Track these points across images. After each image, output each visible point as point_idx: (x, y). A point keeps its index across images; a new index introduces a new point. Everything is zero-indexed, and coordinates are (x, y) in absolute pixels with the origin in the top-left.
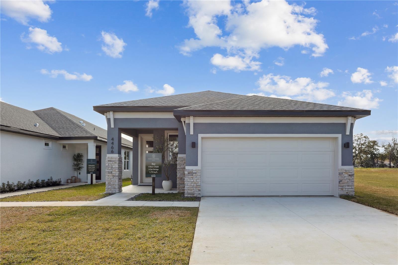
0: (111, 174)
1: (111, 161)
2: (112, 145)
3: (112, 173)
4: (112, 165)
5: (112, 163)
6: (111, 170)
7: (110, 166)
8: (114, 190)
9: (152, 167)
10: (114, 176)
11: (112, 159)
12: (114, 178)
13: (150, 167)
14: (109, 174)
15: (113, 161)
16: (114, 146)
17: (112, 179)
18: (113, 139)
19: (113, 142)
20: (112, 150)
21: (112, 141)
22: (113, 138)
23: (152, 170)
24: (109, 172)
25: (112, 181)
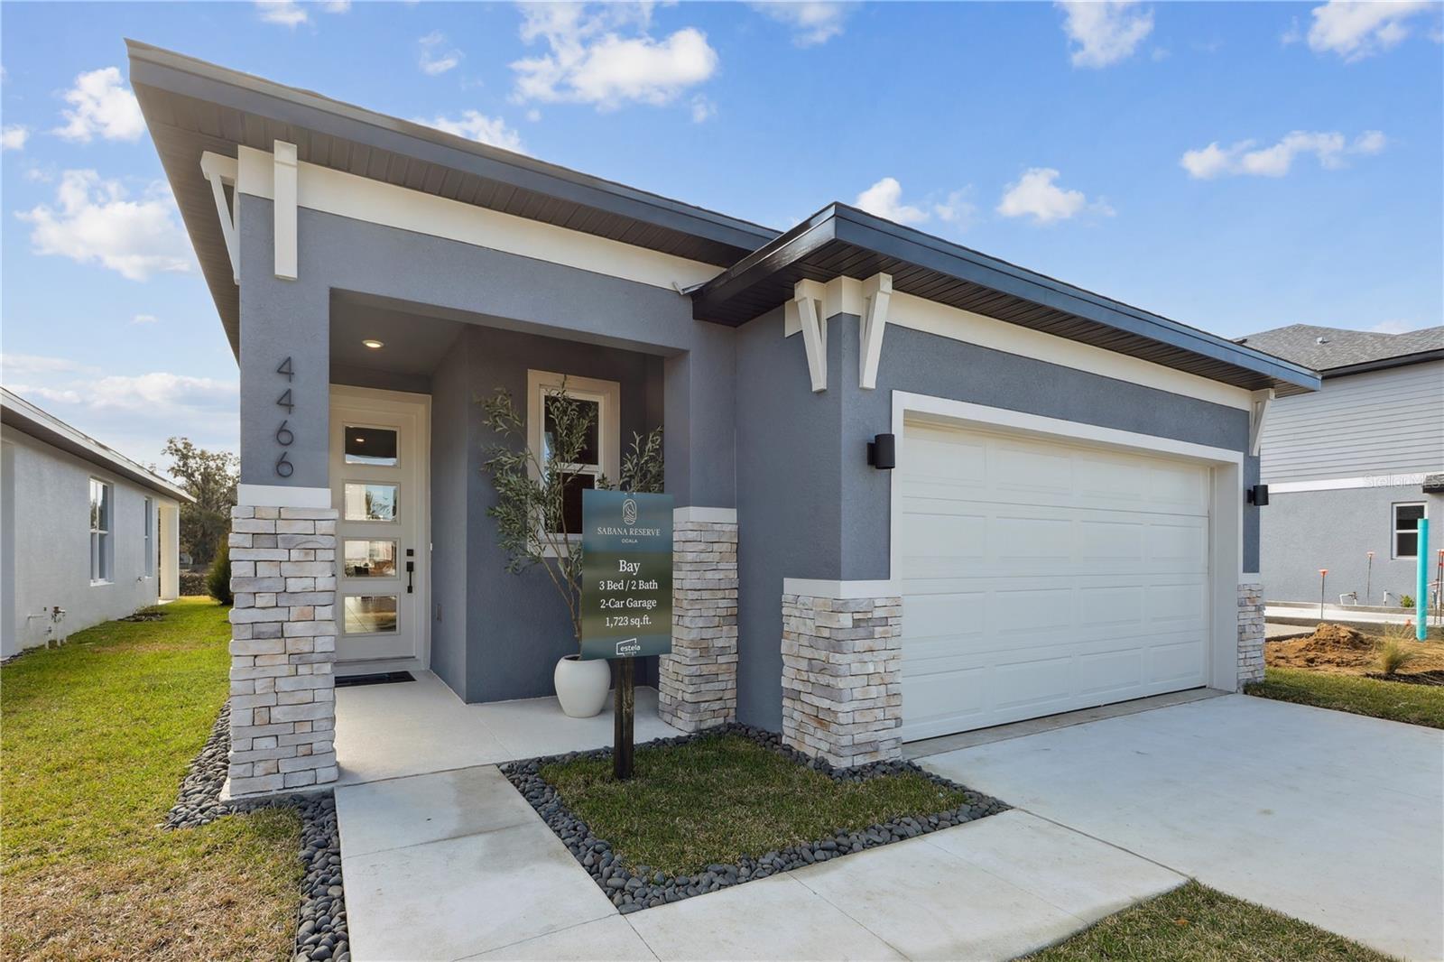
0: (276, 646)
1: (273, 539)
2: (279, 415)
3: (282, 636)
4: (287, 569)
5: (281, 554)
6: (280, 615)
7: (266, 583)
8: (304, 763)
9: (620, 586)
10: (298, 658)
11: (283, 528)
12: (301, 670)
13: (611, 586)
14: (255, 647)
15: (290, 542)
16: (294, 422)
17: (283, 685)
18: (286, 370)
19: (289, 392)
20: (280, 450)
21: (281, 385)
22: (289, 359)
23: (619, 605)
24: (260, 628)
25: (284, 699)
